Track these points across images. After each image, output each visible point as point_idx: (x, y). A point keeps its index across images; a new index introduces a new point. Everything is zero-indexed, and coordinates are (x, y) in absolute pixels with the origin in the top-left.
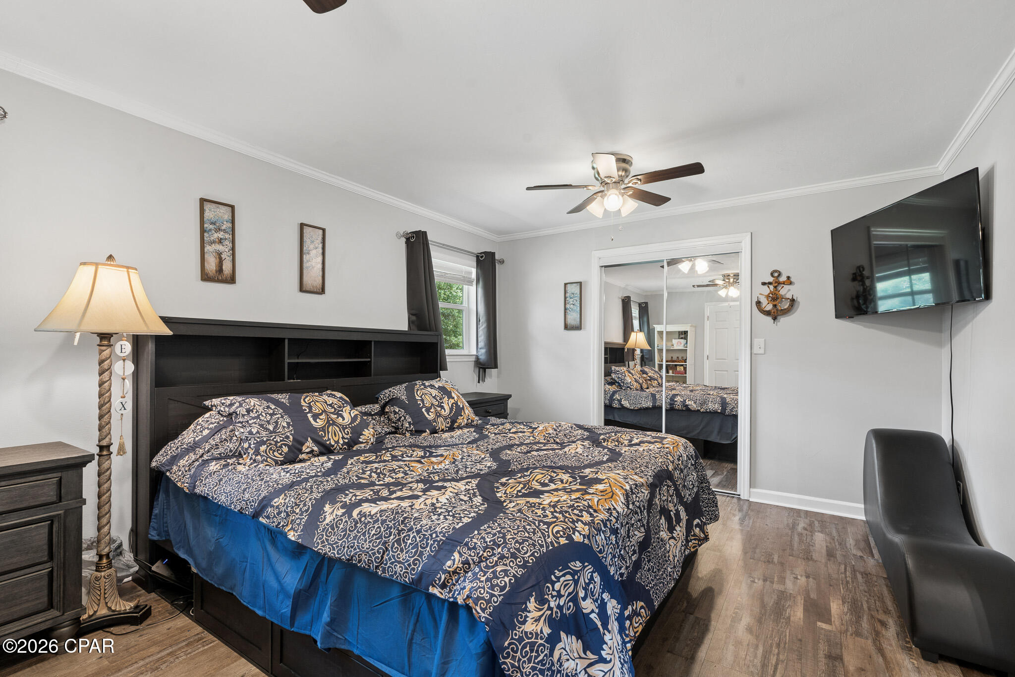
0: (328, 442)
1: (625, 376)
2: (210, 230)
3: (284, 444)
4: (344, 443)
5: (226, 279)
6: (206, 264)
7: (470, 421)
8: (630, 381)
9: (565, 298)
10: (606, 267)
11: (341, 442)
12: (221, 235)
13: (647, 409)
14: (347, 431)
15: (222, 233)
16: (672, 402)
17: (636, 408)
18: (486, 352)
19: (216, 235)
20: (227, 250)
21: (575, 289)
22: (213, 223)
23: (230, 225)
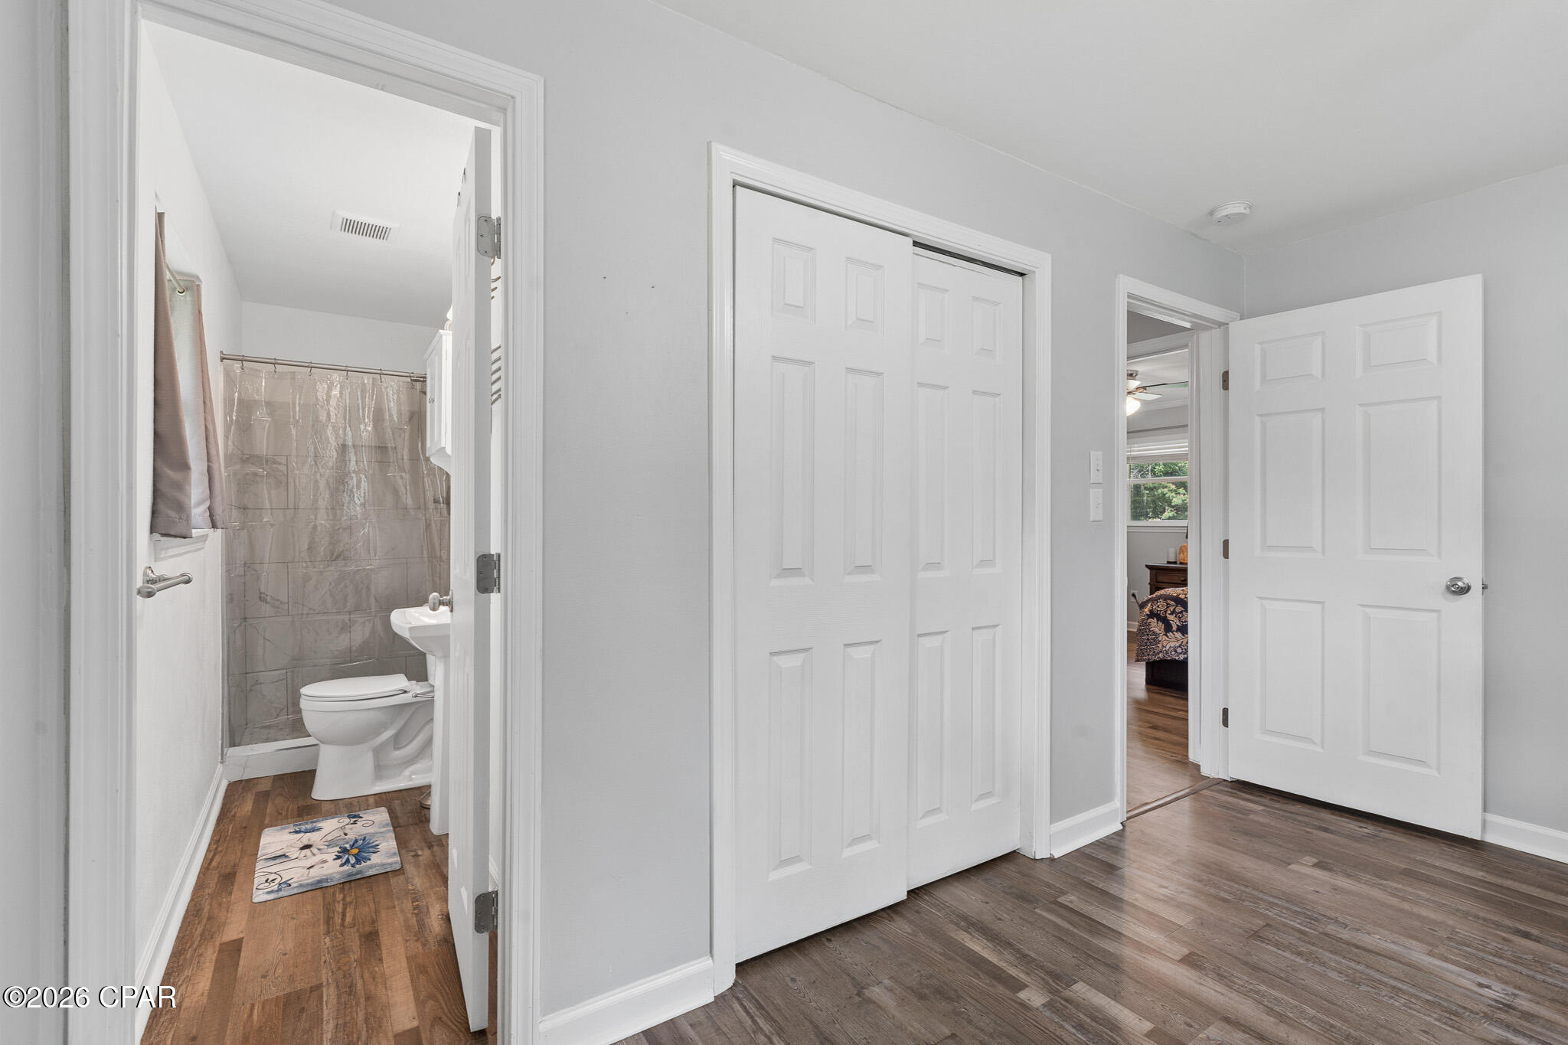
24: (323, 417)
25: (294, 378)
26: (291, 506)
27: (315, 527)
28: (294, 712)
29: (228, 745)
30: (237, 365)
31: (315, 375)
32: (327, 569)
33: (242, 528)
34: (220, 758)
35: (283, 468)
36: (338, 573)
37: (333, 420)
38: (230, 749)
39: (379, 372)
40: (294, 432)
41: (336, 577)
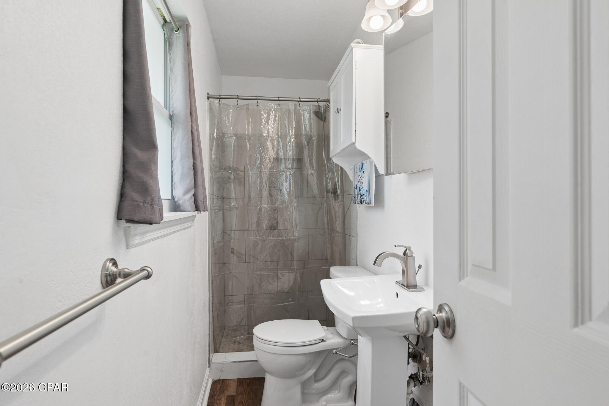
24: (265, 134)
25: (248, 108)
26: (247, 196)
27: (260, 209)
28: (249, 334)
29: (213, 351)
30: (217, 101)
31: (260, 105)
32: (268, 239)
33: (219, 211)
34: (208, 364)
35: (242, 174)
36: (274, 241)
37: (271, 135)
38: (214, 354)
39: (298, 99)
40: (248, 145)
41: (273, 244)
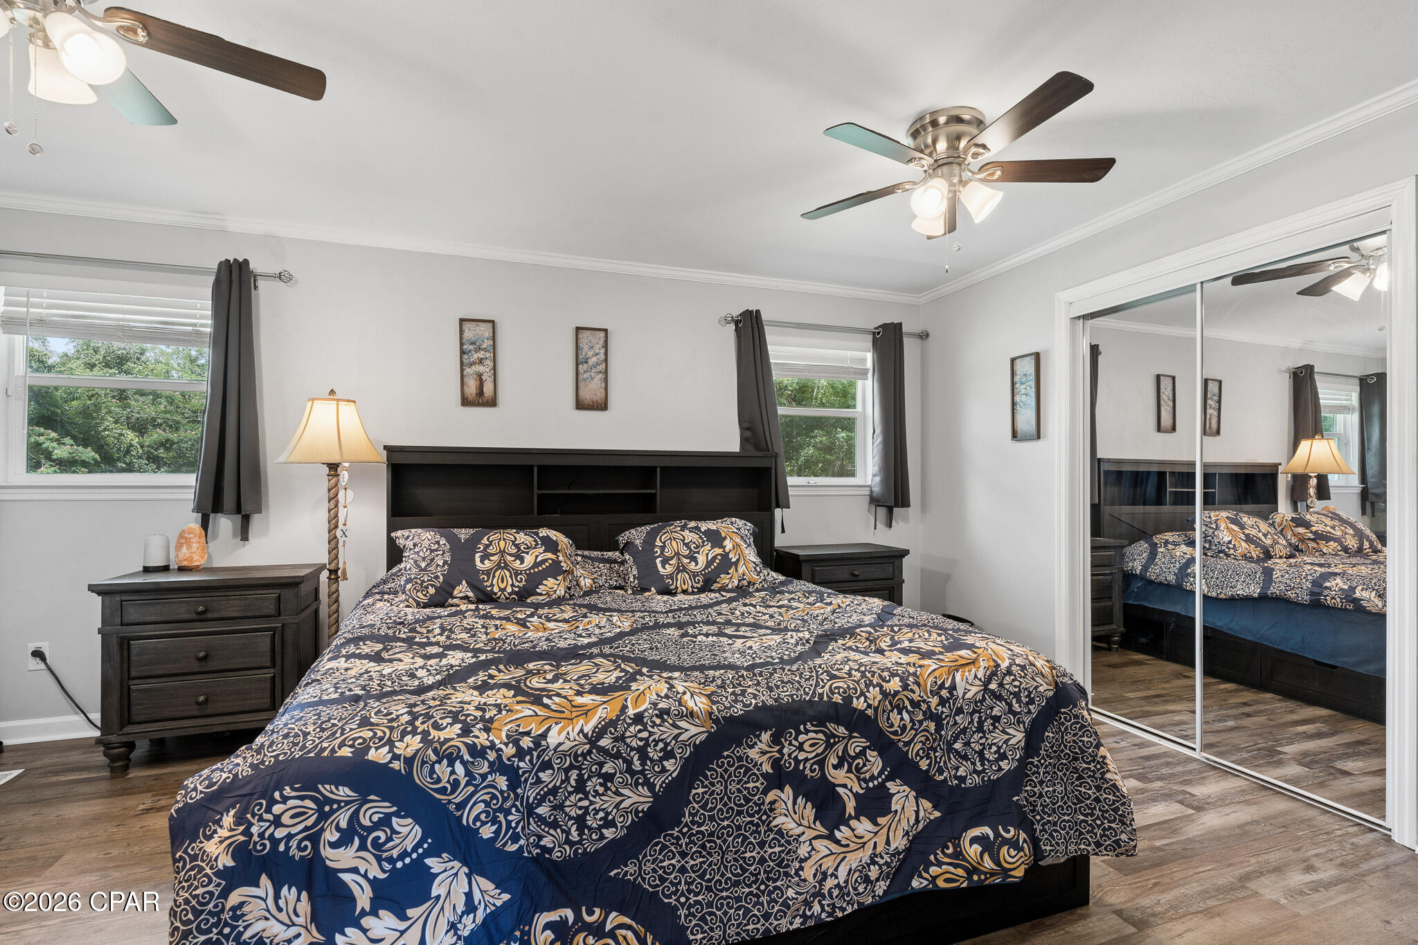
0: (489, 589)
1: (1217, 528)
2: (470, 351)
3: (430, 584)
4: (513, 592)
5: (487, 402)
6: (465, 387)
7: (745, 583)
8: (1227, 539)
9: (1013, 384)
10: (1085, 317)
11: (509, 590)
12: (481, 355)
13: (1247, 599)
14: (521, 578)
15: (482, 353)
16: (1316, 590)
17: (1222, 596)
18: (881, 481)
19: (476, 356)
20: (488, 370)
21: (1026, 367)
22: (473, 343)
23: (491, 343)
